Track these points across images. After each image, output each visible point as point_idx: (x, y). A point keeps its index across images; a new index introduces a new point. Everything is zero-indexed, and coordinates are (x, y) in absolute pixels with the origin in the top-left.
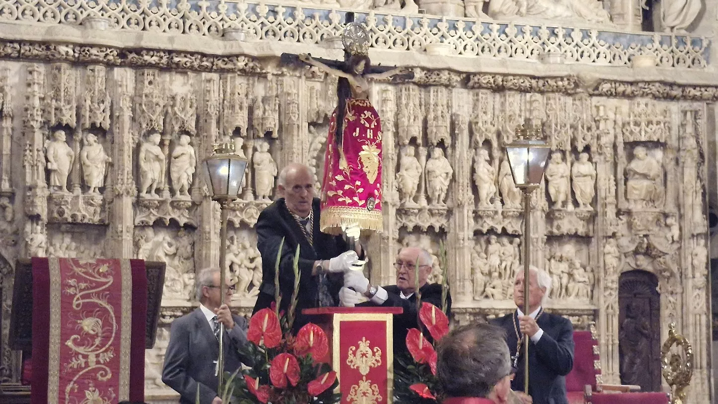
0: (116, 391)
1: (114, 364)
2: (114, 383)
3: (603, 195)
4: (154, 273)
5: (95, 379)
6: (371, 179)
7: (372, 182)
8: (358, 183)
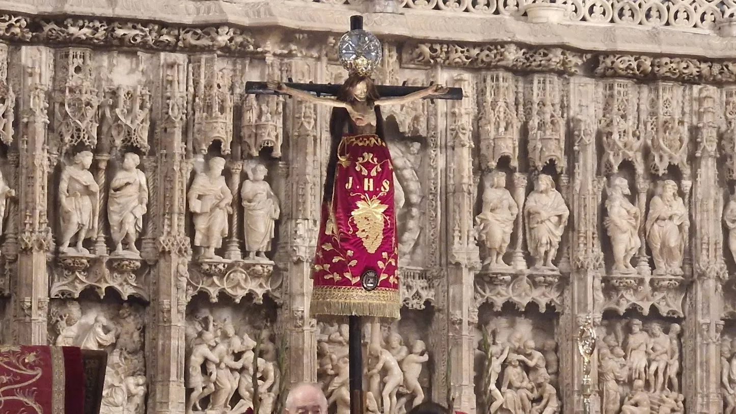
4: (92, 364)
6: (371, 246)
7: (372, 250)
8: (350, 253)
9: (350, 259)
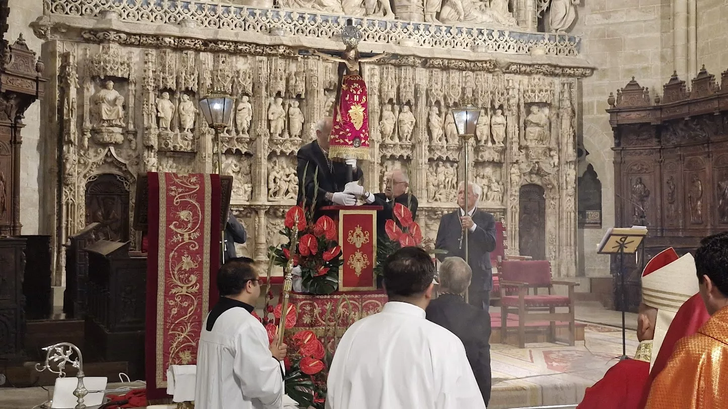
0: (202, 257)
1: (200, 240)
2: (200, 252)
4: (225, 182)
5: (188, 249)
6: (358, 127)
7: (358, 129)
8: (348, 130)
9: (348, 132)
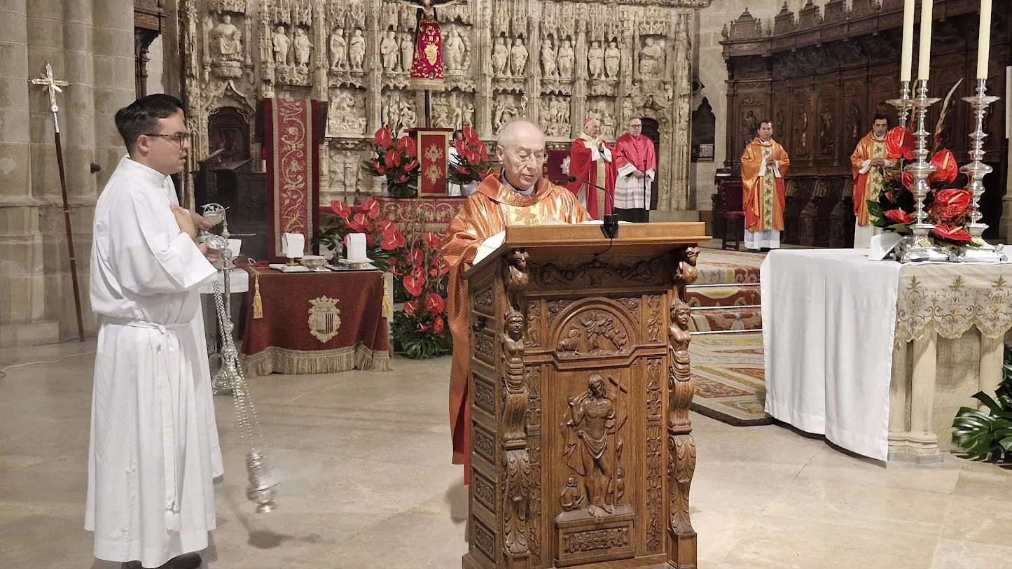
0: (306, 162)
1: (304, 150)
2: (305, 158)
3: (624, 70)
4: (322, 107)
5: (295, 156)
6: (432, 63)
7: (432, 64)
8: (424, 65)
9: (424, 67)
